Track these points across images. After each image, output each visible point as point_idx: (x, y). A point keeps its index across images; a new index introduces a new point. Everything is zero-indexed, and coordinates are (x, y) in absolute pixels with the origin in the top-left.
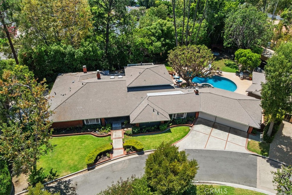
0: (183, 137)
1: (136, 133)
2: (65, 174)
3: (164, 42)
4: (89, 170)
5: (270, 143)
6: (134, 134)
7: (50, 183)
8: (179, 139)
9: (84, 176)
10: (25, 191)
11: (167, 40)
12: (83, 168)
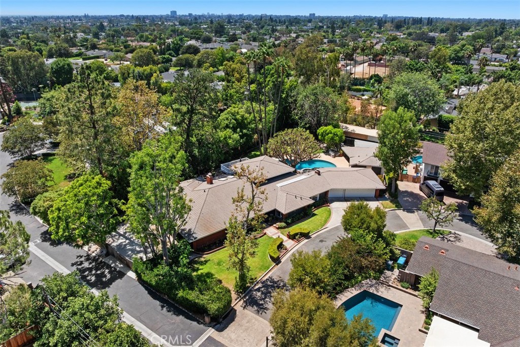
0: (330, 215)
1: (291, 223)
2: (260, 274)
3: (241, 134)
4: (277, 264)
5: (397, 198)
6: (289, 225)
7: (254, 286)
8: (328, 218)
9: (279, 269)
10: (238, 300)
11: (244, 131)
12: (272, 265)
